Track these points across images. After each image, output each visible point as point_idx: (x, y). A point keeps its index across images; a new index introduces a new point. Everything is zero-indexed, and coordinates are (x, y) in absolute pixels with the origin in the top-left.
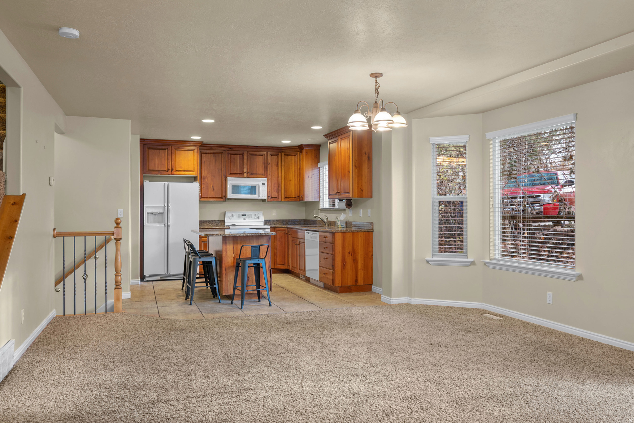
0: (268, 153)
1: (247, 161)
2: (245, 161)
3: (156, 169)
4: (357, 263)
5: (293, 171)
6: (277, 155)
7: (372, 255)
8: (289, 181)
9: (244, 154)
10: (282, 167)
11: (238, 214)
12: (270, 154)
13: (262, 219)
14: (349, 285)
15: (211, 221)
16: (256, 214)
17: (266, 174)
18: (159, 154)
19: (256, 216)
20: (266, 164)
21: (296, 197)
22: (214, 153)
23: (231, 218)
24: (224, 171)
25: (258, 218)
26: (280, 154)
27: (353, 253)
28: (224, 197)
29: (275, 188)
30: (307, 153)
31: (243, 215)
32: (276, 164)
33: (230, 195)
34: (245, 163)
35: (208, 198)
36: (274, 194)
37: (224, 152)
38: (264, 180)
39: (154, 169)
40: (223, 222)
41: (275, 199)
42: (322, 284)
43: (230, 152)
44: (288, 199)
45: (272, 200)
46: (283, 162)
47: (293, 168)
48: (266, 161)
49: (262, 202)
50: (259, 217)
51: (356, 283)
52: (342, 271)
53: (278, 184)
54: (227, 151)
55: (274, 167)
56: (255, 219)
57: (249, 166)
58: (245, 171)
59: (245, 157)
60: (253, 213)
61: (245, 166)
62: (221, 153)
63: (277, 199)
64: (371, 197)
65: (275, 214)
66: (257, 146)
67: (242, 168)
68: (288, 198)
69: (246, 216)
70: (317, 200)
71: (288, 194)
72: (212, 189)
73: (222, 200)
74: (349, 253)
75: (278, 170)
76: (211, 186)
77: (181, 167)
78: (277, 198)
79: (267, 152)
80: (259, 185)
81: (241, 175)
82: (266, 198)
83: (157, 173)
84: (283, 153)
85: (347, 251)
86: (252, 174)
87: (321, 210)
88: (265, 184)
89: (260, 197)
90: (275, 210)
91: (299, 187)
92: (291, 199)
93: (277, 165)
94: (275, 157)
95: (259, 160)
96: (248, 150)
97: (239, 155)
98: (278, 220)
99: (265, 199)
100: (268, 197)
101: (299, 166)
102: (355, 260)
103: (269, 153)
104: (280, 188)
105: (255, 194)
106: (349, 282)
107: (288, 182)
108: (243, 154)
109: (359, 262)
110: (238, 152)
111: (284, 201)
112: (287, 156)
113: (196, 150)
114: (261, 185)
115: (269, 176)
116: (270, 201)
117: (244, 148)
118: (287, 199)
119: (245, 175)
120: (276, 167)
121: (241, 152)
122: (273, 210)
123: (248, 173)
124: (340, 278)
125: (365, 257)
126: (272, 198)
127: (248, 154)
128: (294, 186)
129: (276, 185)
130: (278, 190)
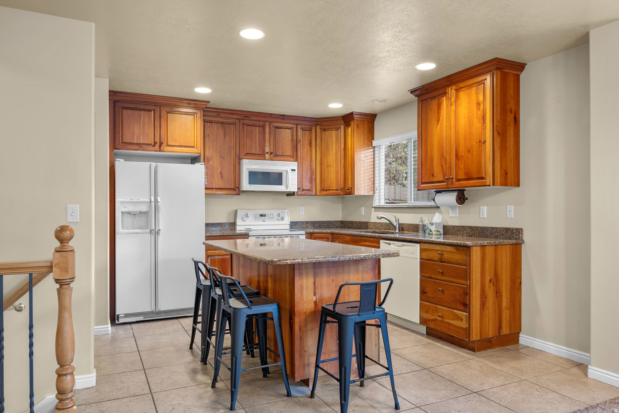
0: (299, 126)
1: (270, 136)
2: (267, 136)
3: (135, 142)
4: (501, 297)
5: (334, 152)
6: (310, 130)
7: (521, 283)
8: (328, 166)
9: (265, 125)
10: (318, 147)
11: (255, 214)
12: (301, 128)
13: (287, 221)
14: (490, 336)
15: (216, 223)
16: (279, 214)
17: (295, 156)
18: (140, 118)
19: (279, 216)
20: (295, 142)
21: (338, 190)
22: (222, 123)
23: (245, 219)
24: (238, 149)
25: (282, 219)
26: (314, 128)
27: (496, 281)
28: (237, 188)
29: (308, 177)
30: (358, 125)
31: (261, 215)
32: (309, 142)
33: (246, 185)
34: (266, 139)
35: (214, 189)
36: (307, 186)
37: (237, 121)
38: (294, 165)
39: (133, 142)
40: (233, 225)
41: (307, 193)
42: (423, 329)
43: (245, 122)
44: (325, 191)
45: (303, 193)
46: (318, 140)
47: (334, 149)
48: (295, 138)
49: (286, 197)
50: (283, 217)
51: (499, 332)
52: (481, 314)
53: (311, 169)
54: (242, 121)
55: (307, 147)
56: (278, 220)
57: (272, 143)
58: (267, 150)
59: (267, 130)
60: (275, 212)
61: (267, 144)
62: (233, 123)
63: (310, 193)
64: (518, 185)
65: (303, 214)
66: (284, 115)
67: (263, 147)
68: (326, 190)
69: (265, 216)
70: (371, 193)
71: (326, 185)
72: (220, 176)
73: (235, 192)
74: (490, 281)
75: (311, 151)
76: (219, 171)
77: (175, 141)
78: (309, 191)
79: (297, 125)
80: (287, 172)
81: (261, 156)
82: (296, 190)
83: (137, 147)
84: (318, 127)
85: (488, 278)
86: (276, 156)
87: (375, 208)
88: (294, 170)
89: (288, 188)
90: (303, 208)
91: (342, 175)
92: (331, 192)
93: (311, 143)
94: (308, 133)
95: (286, 135)
96: (271, 120)
97: (259, 126)
98: (307, 222)
99: (294, 192)
100: (299, 189)
101: (343, 146)
102: (498, 293)
103: (299, 127)
104: (314, 177)
105: (281, 184)
106: (491, 333)
107: (326, 169)
108: (263, 127)
109: (504, 295)
110: (258, 123)
111: (319, 195)
112: (325, 130)
113: (199, 115)
114: (289, 171)
115: (299, 159)
116: (301, 195)
117: (265, 117)
118: (325, 193)
119: (267, 156)
120: (309, 147)
121: (261, 123)
122: (301, 208)
123: (271, 153)
124: (478, 325)
125: (511, 288)
126: (303, 190)
127: (272, 126)
128: (335, 174)
129: (309, 172)
130: (311, 179)
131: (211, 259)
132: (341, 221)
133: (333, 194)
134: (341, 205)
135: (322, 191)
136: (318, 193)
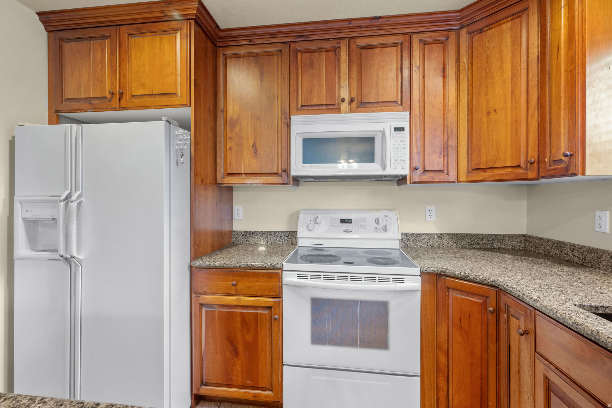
0: (415, 36)
1: (349, 67)
2: (344, 66)
3: (83, 96)
6: (444, 43)
8: (488, 114)
9: (339, 47)
10: (462, 76)
11: (332, 219)
12: (420, 41)
13: (395, 232)
16: (378, 219)
17: (406, 101)
18: (90, 53)
19: (378, 223)
20: (406, 72)
21: (519, 166)
22: (256, 56)
23: (311, 227)
24: (285, 100)
25: (385, 229)
26: (453, 35)
28: (285, 171)
29: (439, 142)
31: (343, 221)
32: (441, 66)
33: (299, 166)
34: (342, 74)
35: (244, 175)
36: (434, 161)
37: (284, 48)
38: (402, 119)
39: (79, 97)
40: (292, 235)
41: (437, 177)
43: (298, 46)
45: (427, 177)
46: (464, 60)
47: (508, 66)
48: (406, 65)
49: (396, 187)
50: (386, 226)
53: (446, 127)
54: (293, 46)
55: (435, 78)
56: (376, 230)
58: (344, 93)
59: (344, 55)
60: (371, 217)
61: (344, 83)
62: (275, 53)
63: (443, 177)
65: (433, 218)
66: (380, 18)
67: (331, 90)
68: (484, 170)
69: (351, 222)
71: (484, 158)
72: (253, 151)
73: (279, 180)
75: (445, 86)
76: (251, 143)
78: (441, 174)
79: (411, 35)
80: (383, 133)
81: (330, 106)
82: (405, 171)
83: (85, 105)
84: (463, 32)
86: (363, 104)
88: (403, 129)
89: (388, 168)
90: (433, 208)
91: (534, 126)
92: (496, 172)
93: (445, 71)
94: (437, 48)
96: (351, 33)
97: (327, 51)
98: (441, 236)
99: (405, 176)
100: (413, 169)
101: (536, 51)
103: (416, 38)
104: (452, 143)
105: (372, 161)
107: (485, 119)
108: (336, 50)
110: (324, 44)
111: (467, 181)
112: (481, 32)
114: (390, 131)
116: (420, 182)
117: (340, 30)
118: (480, 175)
119: (344, 106)
120: (440, 78)
121: (331, 44)
122: (428, 208)
123: (352, 101)
126: (425, 171)
127: (353, 46)
128: (509, 127)
129: (440, 131)
130: (446, 147)
131: (207, 312)
132: (524, 236)
133: (503, 178)
134: (525, 202)
135: (474, 172)
136: (463, 178)
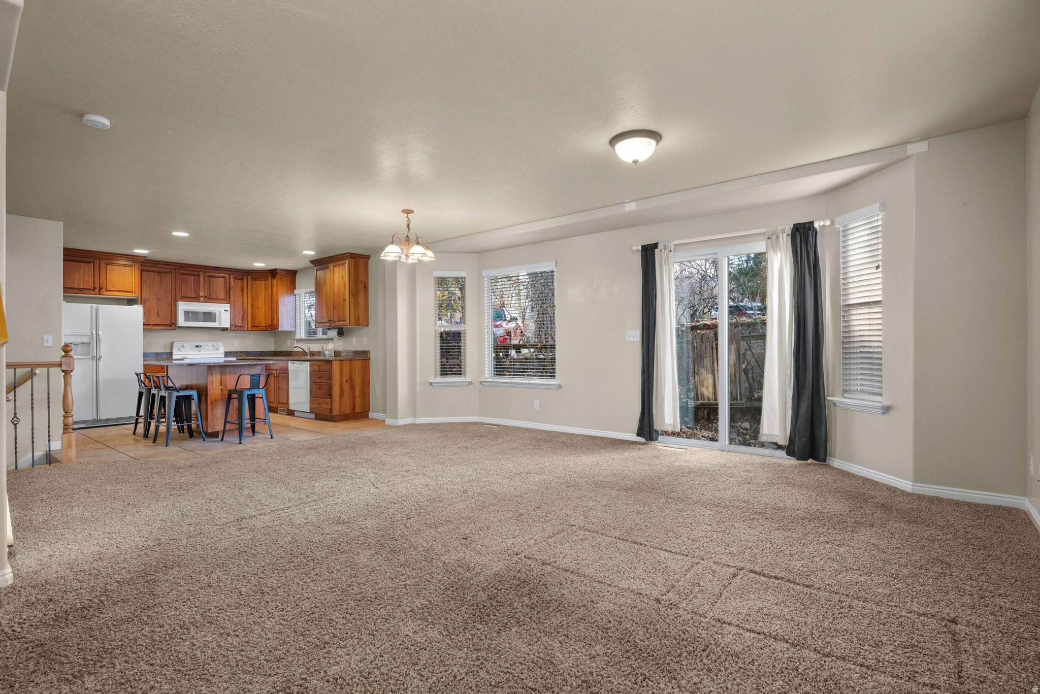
1: (204, 283)
2: (202, 283)
3: (76, 288)
4: (355, 391)
5: (263, 297)
6: (242, 279)
7: (369, 382)
8: (258, 308)
10: (249, 293)
11: (191, 346)
12: (233, 278)
13: (222, 351)
14: (347, 413)
16: (214, 345)
17: (228, 299)
18: (82, 268)
19: (214, 347)
20: (228, 288)
21: (266, 326)
22: (158, 272)
23: (181, 349)
24: (174, 293)
25: (217, 349)
26: (245, 278)
27: (351, 381)
28: (174, 324)
29: (240, 316)
30: (281, 279)
31: (197, 346)
32: (241, 288)
33: (181, 322)
34: (201, 286)
35: (152, 325)
36: (239, 323)
37: (173, 271)
38: (227, 307)
40: (170, 353)
41: (240, 329)
42: (312, 416)
43: (181, 271)
44: (255, 327)
45: (236, 329)
46: (249, 287)
47: (263, 294)
48: (228, 285)
49: (221, 332)
51: (354, 411)
52: (340, 400)
53: (243, 311)
54: (177, 271)
55: (239, 292)
56: (213, 350)
57: (206, 289)
58: (202, 294)
59: (202, 278)
60: (210, 344)
61: (202, 290)
62: (169, 272)
63: (242, 329)
64: (368, 325)
65: (238, 345)
66: (217, 267)
67: (197, 291)
68: (257, 327)
69: (201, 347)
70: (293, 329)
71: (256, 323)
72: (157, 315)
73: (170, 328)
74: (347, 381)
75: (243, 295)
76: (156, 311)
77: (114, 287)
78: (242, 327)
79: (230, 275)
80: (220, 312)
81: (196, 299)
82: (229, 326)
83: (77, 292)
84: (249, 277)
85: (345, 379)
86: (209, 299)
87: (297, 340)
88: (227, 311)
89: (221, 325)
90: (237, 341)
91: (270, 317)
92: (260, 328)
93: (242, 290)
94: (240, 281)
95: (219, 284)
96: (205, 270)
97: (194, 275)
98: (241, 352)
99: (227, 328)
100: (231, 325)
101: (270, 293)
102: (352, 388)
103: (232, 276)
104: (245, 316)
105: (214, 322)
106: (347, 410)
107: (257, 310)
108: (198, 275)
109: (357, 389)
110: (193, 272)
111: (251, 330)
112: (255, 280)
113: (136, 267)
114: (222, 311)
115: (232, 302)
116: (234, 330)
117: (200, 268)
118: (256, 329)
119: (202, 299)
120: (241, 293)
121: (196, 273)
122: (235, 341)
123: (206, 297)
124: (338, 407)
125: (362, 385)
126: (236, 326)
127: (206, 276)
128: (264, 314)
129: (241, 312)
130: (243, 318)
132: (273, 351)
134: (273, 339)
135: (253, 327)
136: (249, 329)
